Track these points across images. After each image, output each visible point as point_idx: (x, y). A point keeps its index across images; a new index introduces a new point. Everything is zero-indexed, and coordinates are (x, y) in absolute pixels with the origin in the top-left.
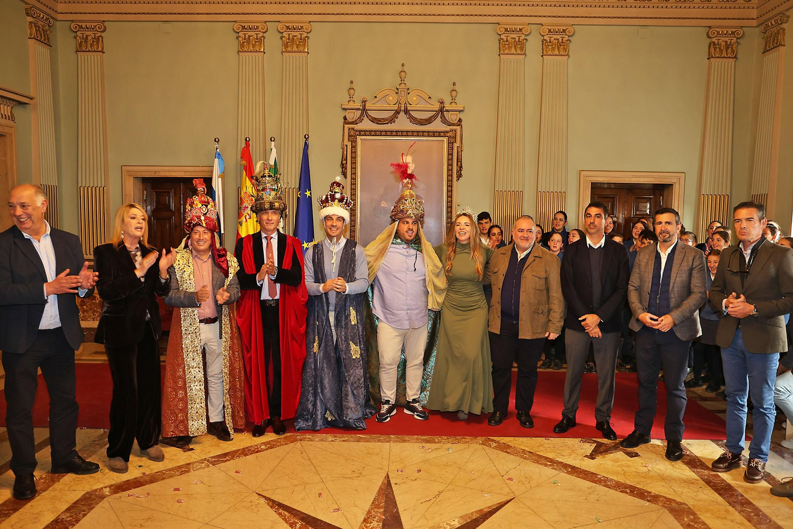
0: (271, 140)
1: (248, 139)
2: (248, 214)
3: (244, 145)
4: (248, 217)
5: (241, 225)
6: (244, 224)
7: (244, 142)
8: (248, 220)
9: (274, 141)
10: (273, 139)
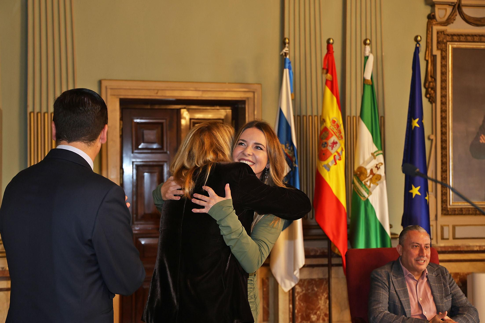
0: (365, 44)
1: (331, 41)
2: (337, 152)
3: (325, 51)
4: (337, 157)
5: (329, 170)
6: (333, 168)
7: (325, 45)
8: (338, 161)
9: (369, 44)
10: (368, 42)
